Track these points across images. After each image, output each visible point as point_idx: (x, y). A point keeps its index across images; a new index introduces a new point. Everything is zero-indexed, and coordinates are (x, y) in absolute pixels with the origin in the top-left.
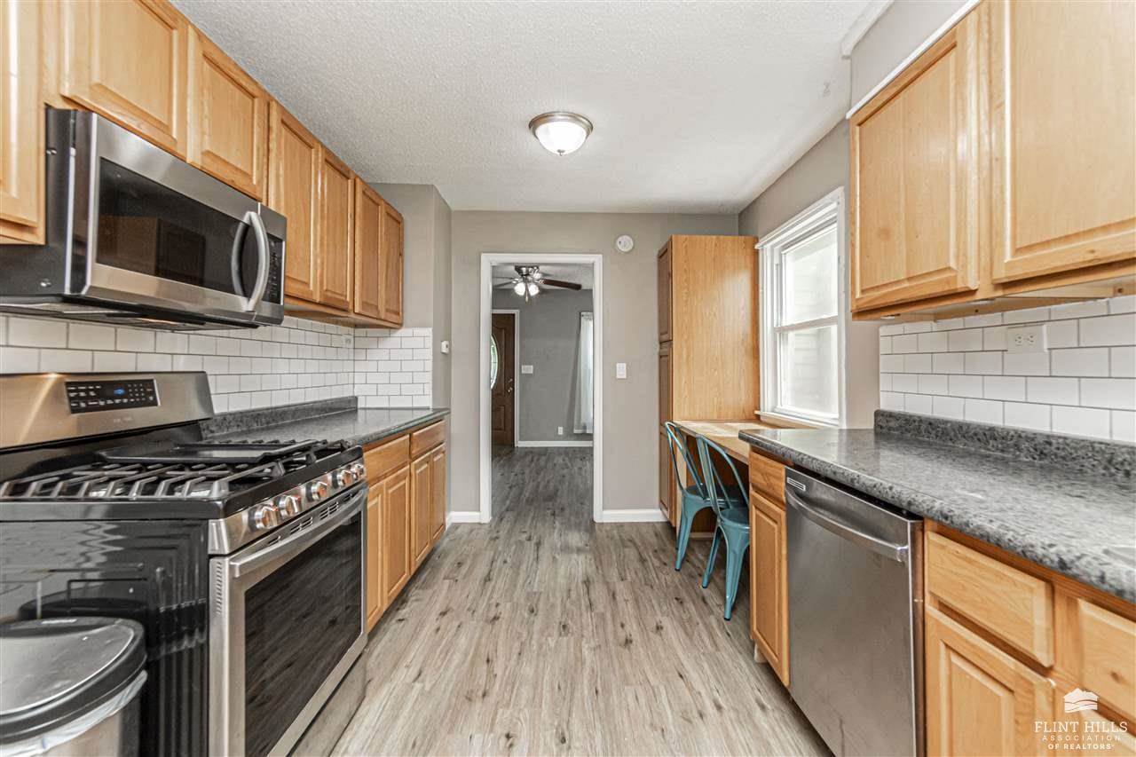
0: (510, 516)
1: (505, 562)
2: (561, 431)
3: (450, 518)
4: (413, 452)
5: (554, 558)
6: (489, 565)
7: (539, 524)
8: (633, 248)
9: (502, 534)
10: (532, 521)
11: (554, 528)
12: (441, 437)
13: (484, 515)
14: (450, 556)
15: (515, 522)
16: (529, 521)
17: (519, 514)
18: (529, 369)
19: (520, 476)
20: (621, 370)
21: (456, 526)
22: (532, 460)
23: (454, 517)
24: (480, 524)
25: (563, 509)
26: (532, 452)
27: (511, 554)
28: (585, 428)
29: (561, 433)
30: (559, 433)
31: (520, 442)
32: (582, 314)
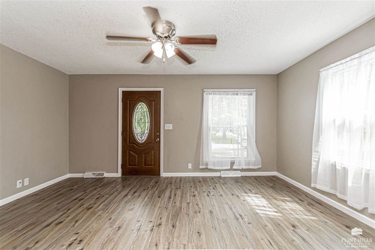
2: (190, 166)
18: (169, 127)
28: (207, 164)
29: (191, 168)
30: (189, 168)
31: (163, 173)
32: (204, 90)
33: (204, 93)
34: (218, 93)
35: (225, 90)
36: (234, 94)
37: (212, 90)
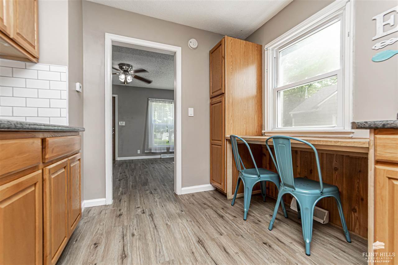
0: (125, 198)
1: (133, 235)
2: (139, 152)
3: (84, 205)
4: (47, 156)
5: (167, 224)
6: (122, 241)
7: (146, 201)
8: (197, 46)
9: (124, 211)
10: (140, 200)
11: (156, 202)
12: (77, 148)
13: (108, 200)
14: (86, 238)
15: (130, 201)
16: (139, 200)
17: (130, 195)
18: (122, 123)
19: (123, 174)
20: (191, 112)
21: (89, 210)
22: (127, 166)
23: (86, 204)
24: (105, 205)
25: (155, 190)
26: (125, 162)
27: (135, 226)
28: (151, 150)
29: (139, 153)
30: (138, 153)
31: (118, 158)
32: (149, 99)
33: (149, 101)
34: (159, 101)
35: (164, 100)
36: (169, 103)
37: (154, 99)
